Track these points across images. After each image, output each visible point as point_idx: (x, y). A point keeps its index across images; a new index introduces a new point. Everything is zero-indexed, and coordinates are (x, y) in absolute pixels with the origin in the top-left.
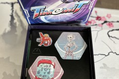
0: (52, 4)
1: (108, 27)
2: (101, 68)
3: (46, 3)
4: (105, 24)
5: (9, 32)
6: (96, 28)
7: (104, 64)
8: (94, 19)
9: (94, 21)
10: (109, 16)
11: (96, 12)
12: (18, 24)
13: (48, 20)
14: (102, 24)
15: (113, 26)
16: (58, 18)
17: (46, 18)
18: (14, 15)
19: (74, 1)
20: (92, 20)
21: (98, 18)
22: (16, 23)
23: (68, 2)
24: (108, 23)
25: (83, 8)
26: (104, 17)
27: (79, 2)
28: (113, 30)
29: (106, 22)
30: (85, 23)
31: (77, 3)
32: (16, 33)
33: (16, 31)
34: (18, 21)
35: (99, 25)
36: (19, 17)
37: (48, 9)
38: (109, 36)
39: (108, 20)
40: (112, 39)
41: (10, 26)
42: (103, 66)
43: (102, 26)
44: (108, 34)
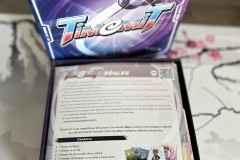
0: (99, 12)
1: (211, 59)
2: (207, 141)
3: (87, 10)
4: (205, 56)
5: (9, 80)
6: (188, 62)
7: (212, 134)
8: (183, 46)
9: (182, 49)
10: (210, 39)
11: (185, 33)
12: (27, 62)
14: (200, 54)
15: (221, 58)
16: (111, 44)
17: (86, 44)
18: (19, 45)
19: (144, 4)
20: (178, 48)
21: (190, 44)
22: (22, 62)
24: (210, 52)
26: (201, 42)
27: (153, 5)
28: (221, 65)
29: (205, 50)
31: (150, 8)
32: (24, 81)
33: (23, 77)
34: (27, 56)
35: (193, 57)
36: (28, 48)
37: (92, 24)
38: (216, 77)
39: (209, 46)
40: (223, 82)
41: (11, 68)
42: (210, 137)
43: (199, 60)
44: (213, 72)
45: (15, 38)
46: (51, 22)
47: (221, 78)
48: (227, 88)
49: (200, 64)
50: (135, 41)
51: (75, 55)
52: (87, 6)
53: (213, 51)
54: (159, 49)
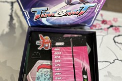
0: (54, 6)
1: (114, 31)
2: (105, 76)
3: (48, 5)
4: (111, 29)
5: (7, 34)
6: (101, 32)
7: (109, 72)
8: (100, 22)
9: (99, 24)
10: (115, 20)
11: (102, 15)
12: (17, 25)
13: (50, 23)
14: (108, 28)
15: (119, 31)
16: (60, 21)
17: (47, 20)
18: (14, 15)
19: (79, 3)
20: (97, 24)
21: (104, 22)
22: (15, 24)
23: (72, 4)
24: (114, 27)
25: (88, 10)
26: (110, 21)
28: (119, 36)
29: (112, 26)
30: (90, 27)
31: (82, 5)
32: (15, 35)
33: (15, 33)
34: (17, 21)
35: (104, 29)
36: (18, 17)
37: (51, 11)
38: (115, 42)
39: (114, 24)
40: (119, 45)
41: (9, 27)
42: (107, 74)
43: (107, 31)
44: (114, 39)
45: (12, 11)
46: (28, 9)
47: (118, 43)
48: (120, 49)
49: (108, 34)
50: (73, 20)
51: (41, 25)
52: (48, 3)
53: (116, 27)
54: (86, 24)
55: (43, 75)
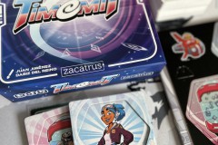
55: (214, 105)
